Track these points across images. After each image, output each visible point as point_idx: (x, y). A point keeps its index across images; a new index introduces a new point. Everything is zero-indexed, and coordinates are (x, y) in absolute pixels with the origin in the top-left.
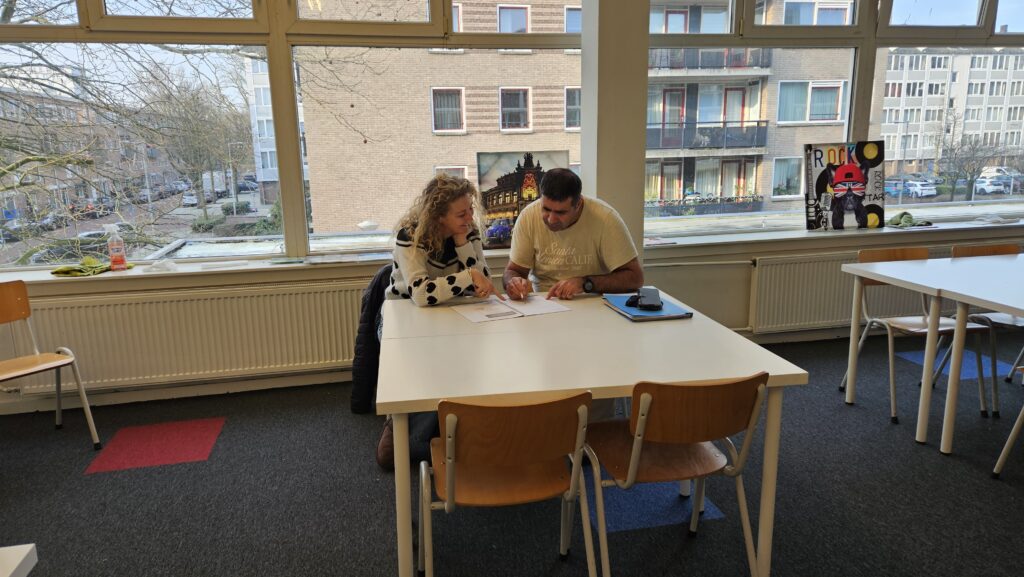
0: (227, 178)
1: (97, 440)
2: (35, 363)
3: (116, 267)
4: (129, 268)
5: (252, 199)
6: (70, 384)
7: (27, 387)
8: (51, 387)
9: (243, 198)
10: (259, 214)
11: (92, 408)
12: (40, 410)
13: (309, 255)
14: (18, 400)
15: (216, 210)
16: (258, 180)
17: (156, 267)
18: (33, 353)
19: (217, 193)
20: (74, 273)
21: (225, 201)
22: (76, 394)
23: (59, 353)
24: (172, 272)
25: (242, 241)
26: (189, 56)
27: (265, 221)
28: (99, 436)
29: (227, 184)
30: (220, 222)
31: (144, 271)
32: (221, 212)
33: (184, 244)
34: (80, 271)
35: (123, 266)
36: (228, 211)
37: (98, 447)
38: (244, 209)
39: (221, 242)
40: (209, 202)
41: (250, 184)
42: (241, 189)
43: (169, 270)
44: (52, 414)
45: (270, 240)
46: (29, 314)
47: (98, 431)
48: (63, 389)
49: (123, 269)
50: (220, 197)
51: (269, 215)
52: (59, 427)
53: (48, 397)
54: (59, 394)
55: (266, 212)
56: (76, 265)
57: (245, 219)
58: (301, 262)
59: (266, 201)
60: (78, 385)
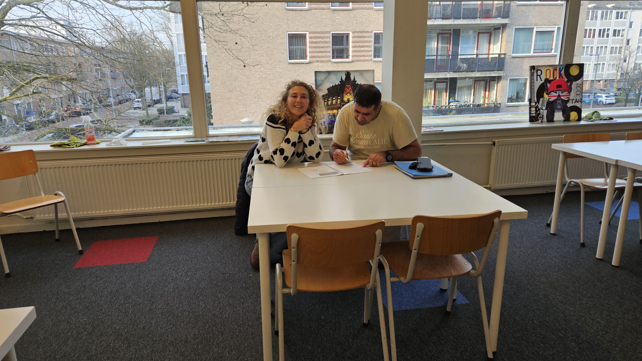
0: (160, 91)
1: (80, 248)
2: (42, 201)
3: (89, 142)
4: (98, 143)
5: (176, 105)
6: (64, 214)
7: (38, 216)
8: (52, 216)
9: (170, 104)
10: (180, 114)
11: (77, 229)
12: (47, 230)
13: (209, 136)
14: (33, 224)
15: (153, 111)
16: (179, 93)
17: (114, 143)
18: (41, 195)
19: (155, 100)
20: (64, 146)
21: (159, 106)
22: (67, 221)
23: (56, 195)
24: (124, 146)
25: (169, 130)
26: (134, 11)
27: (183, 118)
28: (82, 247)
29: (160, 95)
30: (156, 119)
31: (107, 145)
32: (157, 112)
33: (134, 131)
34: (68, 145)
35: (94, 142)
36: (161, 112)
37: (81, 252)
38: (171, 111)
39: (157, 130)
40: (149, 106)
41: (174, 95)
42: (169, 98)
43: (122, 145)
44: (54, 232)
45: (186, 129)
46: (37, 171)
47: (81, 243)
48: (59, 217)
49: (94, 144)
50: (156, 103)
51: (186, 115)
52: (58, 240)
53: (50, 222)
54: (57, 220)
55: (184, 112)
56: (66, 141)
57: (171, 117)
58: (204, 141)
59: (184, 106)
60: (68, 215)
